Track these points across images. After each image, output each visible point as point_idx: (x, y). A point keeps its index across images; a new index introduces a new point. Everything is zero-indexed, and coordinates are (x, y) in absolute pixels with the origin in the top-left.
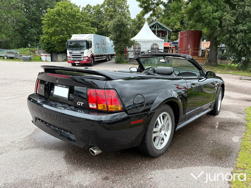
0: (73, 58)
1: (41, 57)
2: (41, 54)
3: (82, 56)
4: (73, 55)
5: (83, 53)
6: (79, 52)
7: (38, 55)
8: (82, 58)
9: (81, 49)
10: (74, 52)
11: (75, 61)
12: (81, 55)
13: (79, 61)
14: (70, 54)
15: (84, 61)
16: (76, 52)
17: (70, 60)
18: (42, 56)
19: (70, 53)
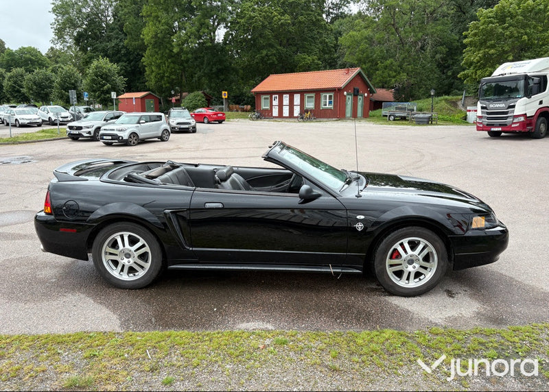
0: (488, 118)
1: (468, 113)
2: (468, 108)
3: (509, 115)
4: (488, 113)
5: (514, 106)
6: (504, 105)
7: (463, 109)
8: (510, 120)
9: (510, 98)
10: (491, 106)
11: (493, 125)
12: (506, 113)
13: (500, 125)
14: (483, 110)
15: (513, 126)
16: (498, 106)
17: (481, 123)
18: (470, 111)
19: (482, 108)
